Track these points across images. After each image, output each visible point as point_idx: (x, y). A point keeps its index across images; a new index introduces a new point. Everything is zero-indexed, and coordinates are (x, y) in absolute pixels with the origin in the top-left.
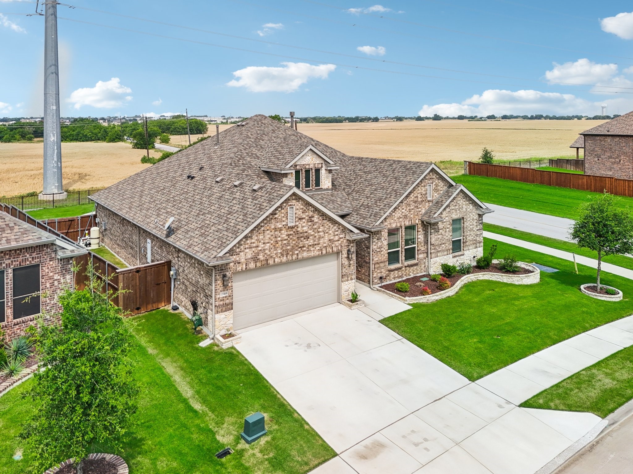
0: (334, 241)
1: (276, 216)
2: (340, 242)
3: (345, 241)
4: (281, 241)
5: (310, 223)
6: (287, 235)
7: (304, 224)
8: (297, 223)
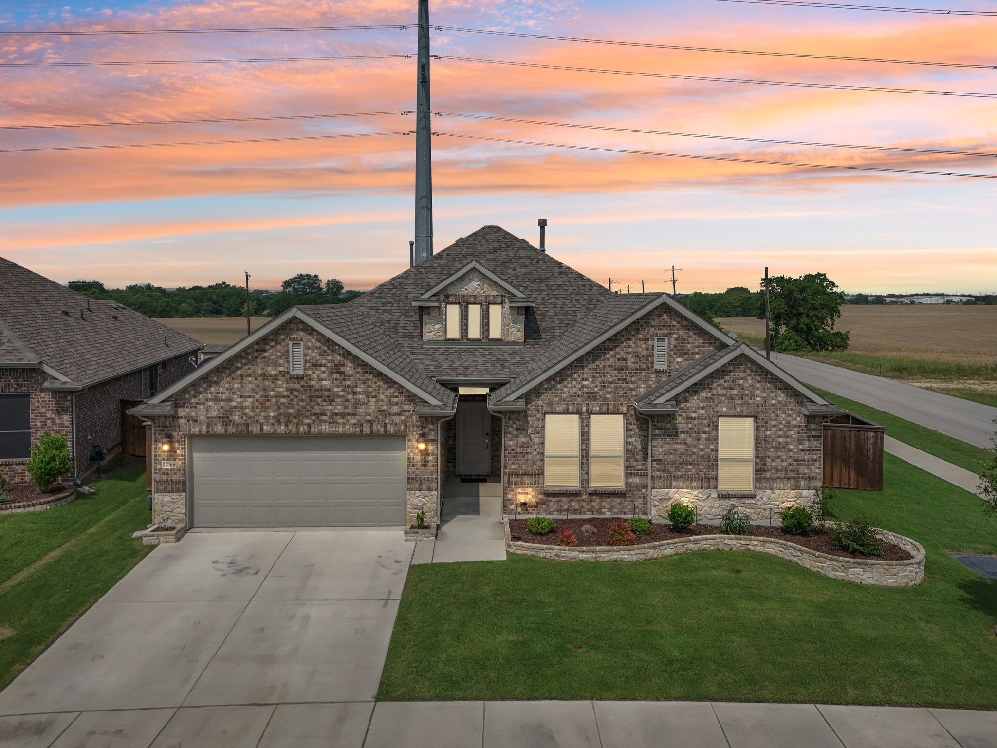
0: (389, 414)
1: (266, 354)
2: (403, 418)
3: (414, 417)
4: (276, 397)
5: (335, 376)
6: (287, 390)
7: (324, 376)
8: (310, 372)
